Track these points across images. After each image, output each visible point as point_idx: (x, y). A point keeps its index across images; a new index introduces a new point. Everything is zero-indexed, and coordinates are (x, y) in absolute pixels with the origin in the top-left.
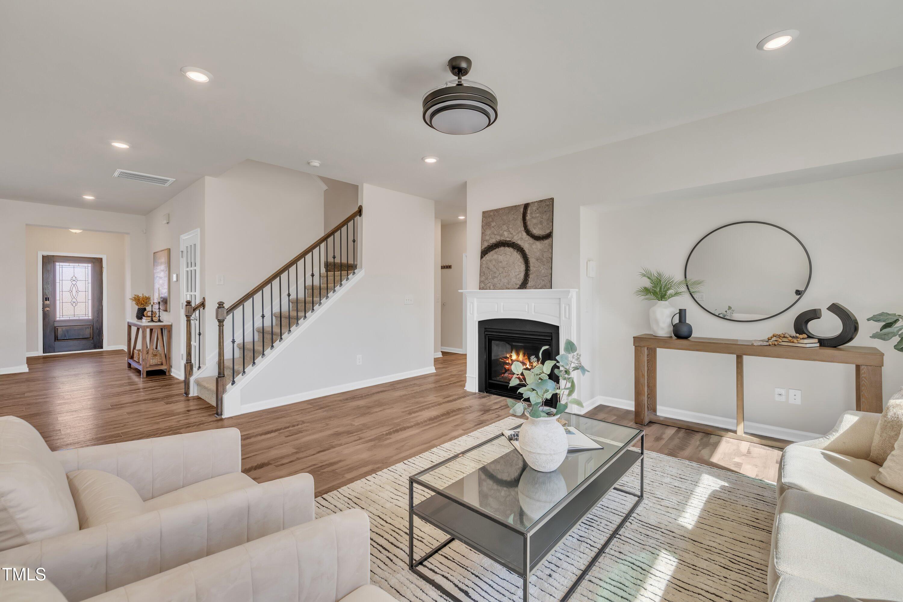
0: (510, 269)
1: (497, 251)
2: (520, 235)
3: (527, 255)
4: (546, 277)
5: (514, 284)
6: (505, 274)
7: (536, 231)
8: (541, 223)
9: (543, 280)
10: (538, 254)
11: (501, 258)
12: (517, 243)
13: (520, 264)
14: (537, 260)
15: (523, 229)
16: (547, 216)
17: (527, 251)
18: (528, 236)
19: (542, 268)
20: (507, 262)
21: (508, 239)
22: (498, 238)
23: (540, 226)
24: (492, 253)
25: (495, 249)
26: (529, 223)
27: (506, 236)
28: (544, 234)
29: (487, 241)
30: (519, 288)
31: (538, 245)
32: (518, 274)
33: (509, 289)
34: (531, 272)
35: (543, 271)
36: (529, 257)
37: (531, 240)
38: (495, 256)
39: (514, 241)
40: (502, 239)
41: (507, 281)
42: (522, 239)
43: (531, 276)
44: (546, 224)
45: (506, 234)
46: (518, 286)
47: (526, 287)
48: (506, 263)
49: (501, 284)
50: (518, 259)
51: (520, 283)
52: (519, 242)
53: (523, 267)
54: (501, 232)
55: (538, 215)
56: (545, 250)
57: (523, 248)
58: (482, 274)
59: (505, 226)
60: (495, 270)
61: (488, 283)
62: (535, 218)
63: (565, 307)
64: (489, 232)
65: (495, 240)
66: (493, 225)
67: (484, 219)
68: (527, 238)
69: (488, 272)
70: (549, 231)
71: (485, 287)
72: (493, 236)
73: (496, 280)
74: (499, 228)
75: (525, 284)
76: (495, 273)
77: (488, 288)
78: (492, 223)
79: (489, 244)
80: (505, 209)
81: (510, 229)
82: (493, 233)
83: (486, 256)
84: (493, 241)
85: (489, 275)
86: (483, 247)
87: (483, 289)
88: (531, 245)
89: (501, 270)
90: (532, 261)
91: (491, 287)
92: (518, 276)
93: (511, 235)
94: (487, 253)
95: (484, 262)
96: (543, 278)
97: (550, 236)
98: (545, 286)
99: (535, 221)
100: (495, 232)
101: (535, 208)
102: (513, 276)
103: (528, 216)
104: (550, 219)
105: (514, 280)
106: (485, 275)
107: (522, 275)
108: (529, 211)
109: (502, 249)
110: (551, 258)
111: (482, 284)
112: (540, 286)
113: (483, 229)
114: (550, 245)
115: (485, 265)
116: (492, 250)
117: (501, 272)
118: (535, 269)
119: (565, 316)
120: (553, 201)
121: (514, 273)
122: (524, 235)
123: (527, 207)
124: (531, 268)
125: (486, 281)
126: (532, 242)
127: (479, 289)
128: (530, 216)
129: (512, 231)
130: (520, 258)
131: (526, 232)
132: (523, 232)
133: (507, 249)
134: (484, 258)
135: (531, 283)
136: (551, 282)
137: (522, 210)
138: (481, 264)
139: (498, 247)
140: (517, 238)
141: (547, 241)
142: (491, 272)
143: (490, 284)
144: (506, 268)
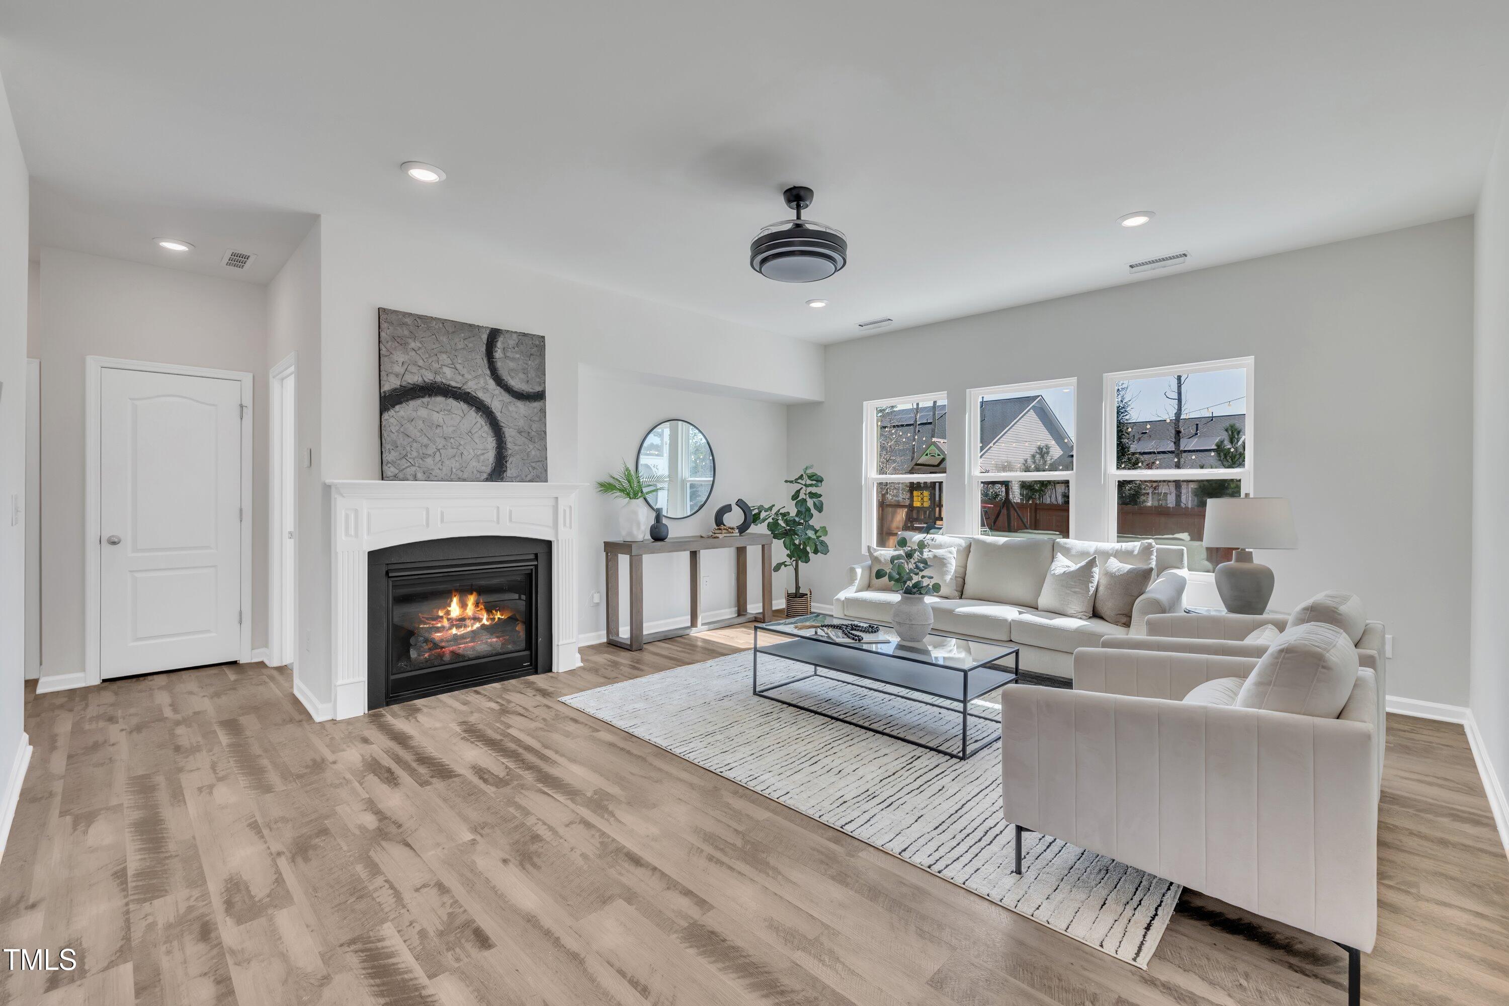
0: (462, 443)
1: (428, 402)
2: (482, 382)
3: (498, 420)
4: (538, 464)
5: (475, 472)
6: (451, 452)
7: (516, 383)
8: (525, 371)
9: (534, 468)
10: (521, 423)
11: (437, 418)
12: (474, 394)
13: (484, 435)
14: (520, 432)
15: (488, 372)
16: (536, 363)
17: (498, 415)
18: (498, 388)
19: (531, 447)
20: (454, 428)
21: (453, 384)
22: (429, 377)
23: (522, 376)
24: (413, 404)
25: (423, 397)
26: (499, 365)
27: (449, 377)
28: (531, 390)
29: (397, 375)
30: (487, 480)
31: (522, 408)
32: (483, 454)
33: (464, 480)
34: (510, 452)
35: (533, 453)
36: (502, 424)
37: (507, 397)
38: (423, 412)
39: (468, 390)
40: (438, 379)
41: (458, 464)
42: (485, 390)
43: (510, 460)
44: (533, 376)
45: (448, 372)
46: (485, 476)
47: (503, 478)
48: (451, 429)
49: (444, 469)
50: (478, 425)
51: (488, 469)
52: (481, 395)
53: (491, 443)
54: (436, 366)
55: (518, 356)
56: (534, 418)
57: (489, 408)
58: (387, 446)
59: (444, 356)
60: (425, 441)
61: (408, 467)
62: (513, 359)
63: (565, 511)
64: (400, 356)
65: (420, 379)
66: (413, 345)
67: (384, 325)
68: (498, 390)
69: (405, 443)
70: (538, 389)
71: (401, 475)
72: (414, 369)
73: (429, 461)
74: (430, 356)
75: (498, 472)
76: (426, 446)
77: (408, 477)
78: (410, 341)
79: (404, 384)
80: (444, 322)
81: (458, 366)
82: (415, 364)
83: (397, 407)
84: (414, 378)
85: (408, 449)
86: (387, 387)
87: (395, 478)
88: (506, 406)
89: (440, 443)
90: (510, 433)
91: (419, 475)
92: (482, 458)
93: (461, 378)
94: (400, 403)
95: (392, 420)
96: (533, 464)
97: (540, 396)
98: (538, 477)
99: (512, 365)
100: (421, 363)
101: (512, 343)
102: (470, 456)
103: (498, 354)
104: (541, 370)
105: (474, 463)
106: (400, 448)
107: (491, 456)
108: (499, 344)
109: (440, 399)
110: (545, 433)
111: (392, 469)
112: (529, 477)
113: (382, 347)
114: (543, 411)
115: (397, 428)
116: (413, 398)
117: (440, 446)
118: (517, 448)
119: (565, 525)
120: (544, 341)
121: (471, 451)
122: (491, 383)
123: (494, 335)
124: (509, 445)
125: (403, 462)
126: (508, 400)
127: (382, 479)
128: (502, 355)
129: (464, 371)
130: (484, 424)
131: (494, 379)
132: (488, 378)
133: (451, 402)
134: (392, 412)
135: (511, 471)
136: (546, 471)
137: (485, 337)
138: (384, 423)
139: (430, 396)
140: (475, 387)
141: (537, 405)
142: (415, 444)
143: (413, 469)
144: (452, 440)
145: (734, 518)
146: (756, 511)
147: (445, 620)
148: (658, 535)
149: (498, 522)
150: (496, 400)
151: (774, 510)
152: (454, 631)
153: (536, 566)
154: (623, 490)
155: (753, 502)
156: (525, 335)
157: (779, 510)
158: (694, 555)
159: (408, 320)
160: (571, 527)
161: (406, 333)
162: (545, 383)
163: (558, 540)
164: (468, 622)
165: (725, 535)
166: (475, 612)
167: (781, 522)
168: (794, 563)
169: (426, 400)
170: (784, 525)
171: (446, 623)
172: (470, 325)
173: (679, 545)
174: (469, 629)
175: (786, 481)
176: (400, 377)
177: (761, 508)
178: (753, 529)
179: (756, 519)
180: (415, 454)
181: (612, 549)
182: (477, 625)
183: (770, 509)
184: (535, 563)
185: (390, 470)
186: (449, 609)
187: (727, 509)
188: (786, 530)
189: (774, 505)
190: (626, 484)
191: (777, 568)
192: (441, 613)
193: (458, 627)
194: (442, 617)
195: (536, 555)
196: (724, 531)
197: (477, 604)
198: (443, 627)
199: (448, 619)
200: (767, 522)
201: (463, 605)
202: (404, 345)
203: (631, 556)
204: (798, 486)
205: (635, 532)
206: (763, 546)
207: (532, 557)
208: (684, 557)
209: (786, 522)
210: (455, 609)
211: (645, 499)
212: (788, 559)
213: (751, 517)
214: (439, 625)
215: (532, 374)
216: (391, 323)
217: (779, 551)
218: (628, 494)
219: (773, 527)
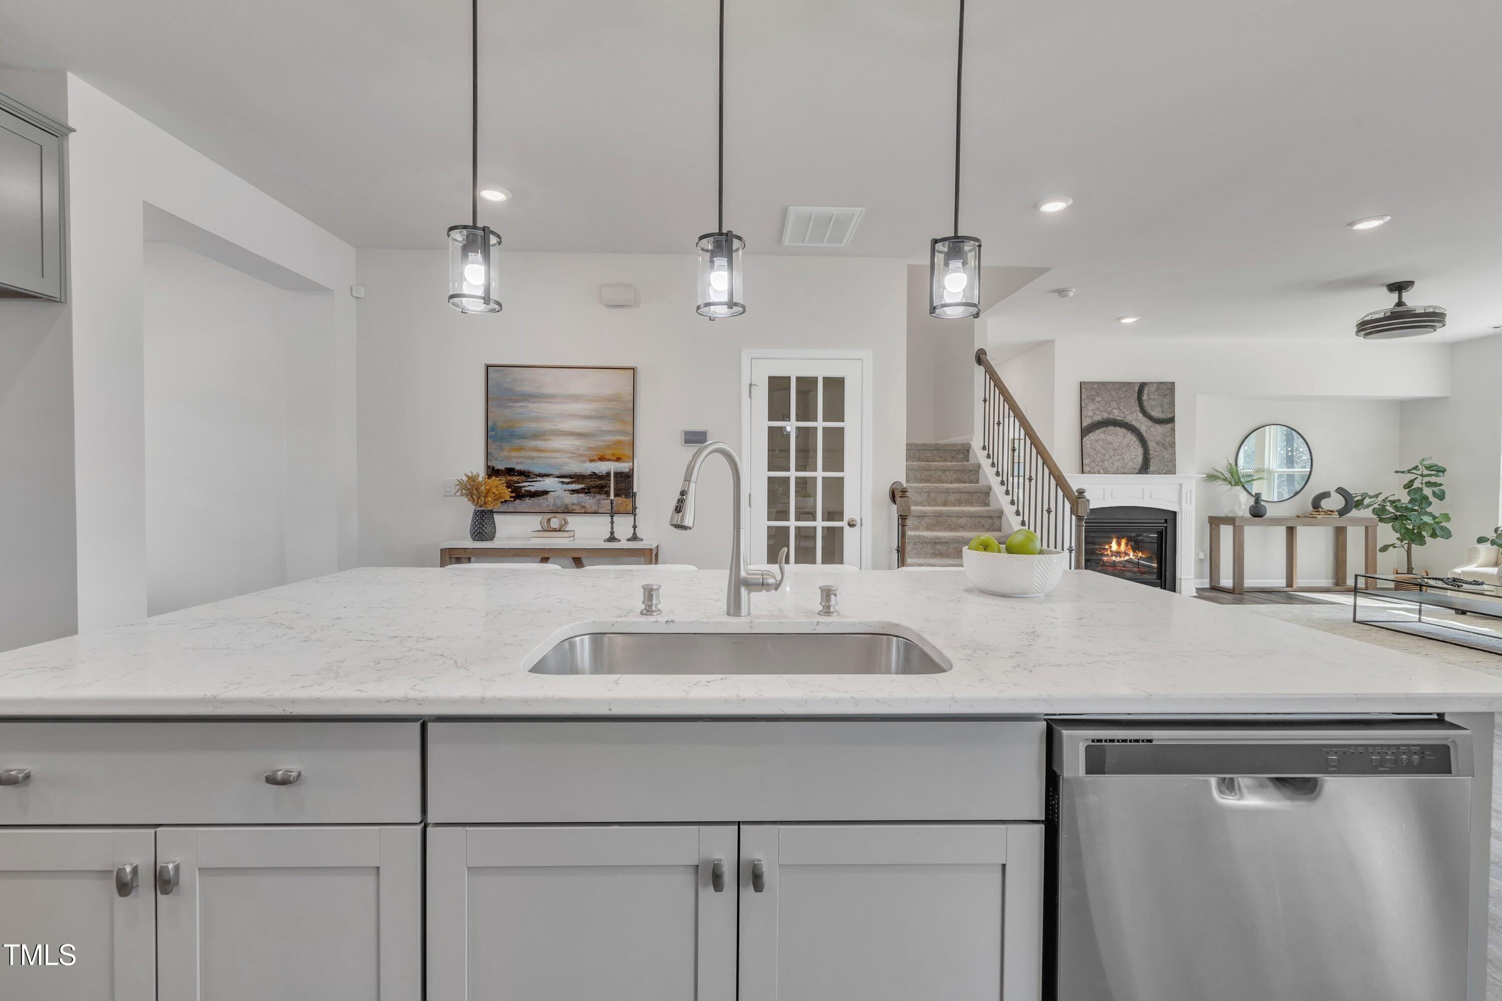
0: (1123, 452)
1: (1105, 430)
2: (1135, 416)
4: (1170, 463)
5: (1131, 469)
6: (1117, 458)
7: (1156, 414)
8: (1162, 406)
9: (1167, 465)
10: (1159, 438)
11: (1110, 438)
12: (1130, 423)
13: (1136, 447)
14: (1158, 444)
15: (1139, 409)
16: (1169, 399)
17: (1144, 434)
19: (1163, 453)
20: (1120, 444)
21: (1119, 418)
22: (1106, 416)
23: (1159, 409)
24: (1097, 432)
25: (1102, 428)
26: (1145, 404)
27: (1116, 415)
28: (1165, 417)
29: (1090, 417)
30: (1138, 473)
31: (1159, 429)
32: (1136, 458)
33: (1125, 474)
34: (1151, 456)
35: (1164, 456)
36: (1147, 440)
37: (1149, 423)
38: (1102, 436)
39: (1127, 421)
40: (1111, 416)
41: (1123, 464)
42: (1137, 420)
43: (1150, 461)
45: (1116, 411)
46: (1137, 471)
47: (1146, 472)
48: (1117, 445)
49: (1114, 467)
50: (1133, 441)
51: (1139, 467)
52: (1134, 423)
53: (1140, 451)
54: (1109, 409)
55: (1157, 397)
56: (1166, 435)
57: (1138, 430)
58: (1085, 456)
59: (1114, 403)
60: (1104, 452)
61: (1096, 466)
62: (1154, 399)
63: (1187, 493)
64: (1091, 407)
65: (1101, 418)
66: (1098, 399)
67: (1083, 391)
68: (1144, 419)
69: (1094, 454)
70: (1170, 416)
71: (1092, 471)
72: (1098, 412)
73: (1106, 462)
74: (1107, 404)
75: (1144, 468)
76: (1105, 455)
77: (1097, 472)
78: (1096, 397)
79: (1093, 421)
80: (1113, 383)
81: (1121, 408)
82: (1099, 409)
83: (1090, 435)
84: (1098, 418)
85: (1096, 456)
86: (1084, 424)
87: (1089, 472)
88: (1149, 429)
89: (1112, 453)
90: (1151, 445)
91: (1101, 471)
92: (1135, 460)
93: (1123, 414)
94: (1091, 432)
95: (1088, 442)
96: (1167, 463)
97: (1171, 420)
98: (1170, 471)
99: (1153, 403)
100: (1101, 409)
101: (1153, 389)
102: (1128, 460)
103: (1145, 397)
104: (1172, 404)
105: (1130, 464)
106: (1091, 457)
107: (1140, 459)
108: (1145, 392)
109: (1111, 428)
110: (1174, 443)
111: (1088, 468)
112: (1164, 472)
113: (1083, 403)
114: (1173, 430)
115: (1090, 446)
116: (1098, 428)
117: (1112, 455)
118: (1156, 454)
119: (1186, 501)
120: (1174, 385)
121: (1129, 457)
122: (1141, 415)
123: (1142, 386)
124: (1151, 452)
125: (1093, 465)
126: (1151, 425)
127: (1083, 473)
128: (1147, 398)
129: (1124, 410)
130: (1136, 440)
131: (1142, 413)
132: (1138, 413)
133: (1118, 429)
134: (1087, 437)
135: (1152, 469)
136: (1175, 467)
137: (1137, 389)
138: (1083, 444)
139: (1106, 426)
140: (1131, 419)
141: (1169, 426)
142: (1099, 454)
143: (1098, 468)
144: (1118, 451)
145: (1335, 502)
146: (1360, 498)
147: (1109, 551)
148: (1257, 512)
149: (1143, 498)
150: (1143, 425)
151: (1381, 498)
152: (1114, 558)
153: (1166, 527)
154: (1225, 480)
155: (1354, 489)
156: (1162, 383)
157: (1387, 498)
158: (1291, 531)
159: (1095, 386)
160: (1191, 504)
161: (1094, 393)
162: (1174, 412)
163: (1181, 512)
164: (1122, 555)
165: (1323, 516)
166: (1125, 550)
167: (1389, 508)
168: (1406, 546)
169: (1104, 429)
170: (1393, 511)
171: (1109, 553)
172: (1129, 383)
173: (1276, 521)
174: (1122, 559)
175: (1397, 472)
176: (1091, 417)
177: (1364, 496)
178: (1354, 513)
179: (1359, 504)
180: (1099, 459)
181: (1215, 522)
182: (1127, 558)
183: (1377, 496)
184: (1166, 525)
185: (1086, 469)
186: (1111, 545)
187: (1326, 495)
188: (1395, 515)
189: (1381, 493)
190: (1228, 475)
191: (1384, 549)
192: (1107, 547)
193: (1116, 556)
194: (1107, 549)
195: (1166, 521)
196: (1322, 513)
197: (1127, 544)
198: (1108, 555)
199: (1111, 551)
200: (1371, 508)
201: (1119, 544)
202: (1093, 400)
203: (1234, 526)
204: (1411, 477)
205: (1236, 509)
206: (1367, 528)
207: (1163, 521)
208: (1282, 531)
209: (1396, 508)
210: (1114, 546)
211: (1243, 486)
212: (1398, 543)
213: (1351, 502)
214: (1106, 553)
215: (1166, 407)
216: (1087, 389)
217: (1386, 533)
218: (1230, 483)
219: (1380, 513)
